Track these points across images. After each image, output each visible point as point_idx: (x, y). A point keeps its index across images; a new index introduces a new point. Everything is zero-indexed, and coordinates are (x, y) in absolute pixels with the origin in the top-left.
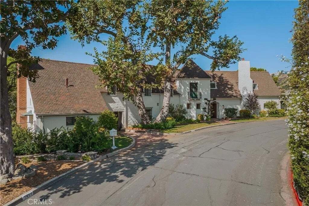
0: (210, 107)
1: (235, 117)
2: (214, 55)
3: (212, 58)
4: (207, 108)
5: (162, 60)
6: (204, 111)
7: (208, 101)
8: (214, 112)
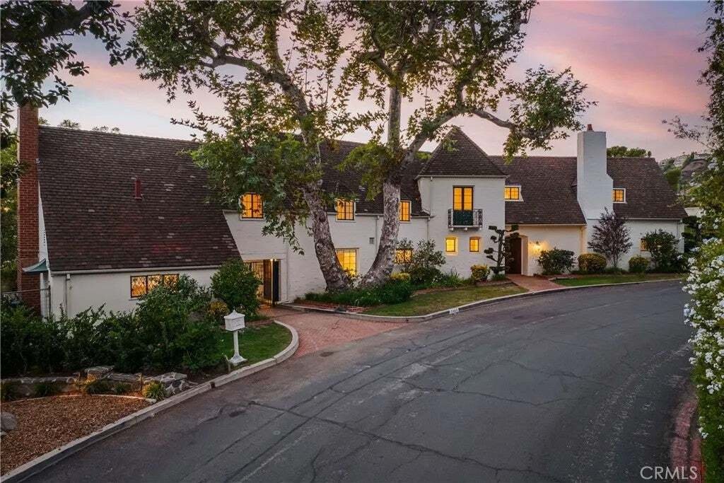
0: (503, 246)
1: (567, 272)
2: (512, 117)
3: (507, 125)
4: (496, 248)
5: (380, 131)
6: (488, 257)
7: (499, 232)
8: (513, 259)
